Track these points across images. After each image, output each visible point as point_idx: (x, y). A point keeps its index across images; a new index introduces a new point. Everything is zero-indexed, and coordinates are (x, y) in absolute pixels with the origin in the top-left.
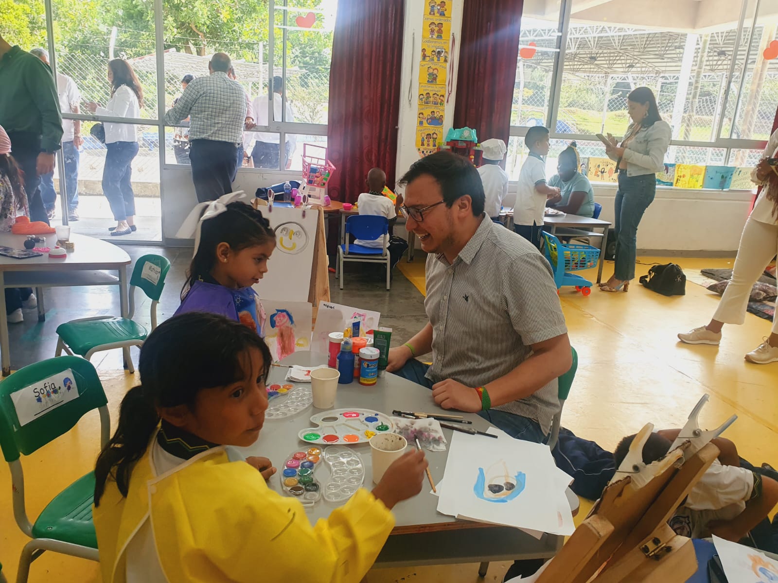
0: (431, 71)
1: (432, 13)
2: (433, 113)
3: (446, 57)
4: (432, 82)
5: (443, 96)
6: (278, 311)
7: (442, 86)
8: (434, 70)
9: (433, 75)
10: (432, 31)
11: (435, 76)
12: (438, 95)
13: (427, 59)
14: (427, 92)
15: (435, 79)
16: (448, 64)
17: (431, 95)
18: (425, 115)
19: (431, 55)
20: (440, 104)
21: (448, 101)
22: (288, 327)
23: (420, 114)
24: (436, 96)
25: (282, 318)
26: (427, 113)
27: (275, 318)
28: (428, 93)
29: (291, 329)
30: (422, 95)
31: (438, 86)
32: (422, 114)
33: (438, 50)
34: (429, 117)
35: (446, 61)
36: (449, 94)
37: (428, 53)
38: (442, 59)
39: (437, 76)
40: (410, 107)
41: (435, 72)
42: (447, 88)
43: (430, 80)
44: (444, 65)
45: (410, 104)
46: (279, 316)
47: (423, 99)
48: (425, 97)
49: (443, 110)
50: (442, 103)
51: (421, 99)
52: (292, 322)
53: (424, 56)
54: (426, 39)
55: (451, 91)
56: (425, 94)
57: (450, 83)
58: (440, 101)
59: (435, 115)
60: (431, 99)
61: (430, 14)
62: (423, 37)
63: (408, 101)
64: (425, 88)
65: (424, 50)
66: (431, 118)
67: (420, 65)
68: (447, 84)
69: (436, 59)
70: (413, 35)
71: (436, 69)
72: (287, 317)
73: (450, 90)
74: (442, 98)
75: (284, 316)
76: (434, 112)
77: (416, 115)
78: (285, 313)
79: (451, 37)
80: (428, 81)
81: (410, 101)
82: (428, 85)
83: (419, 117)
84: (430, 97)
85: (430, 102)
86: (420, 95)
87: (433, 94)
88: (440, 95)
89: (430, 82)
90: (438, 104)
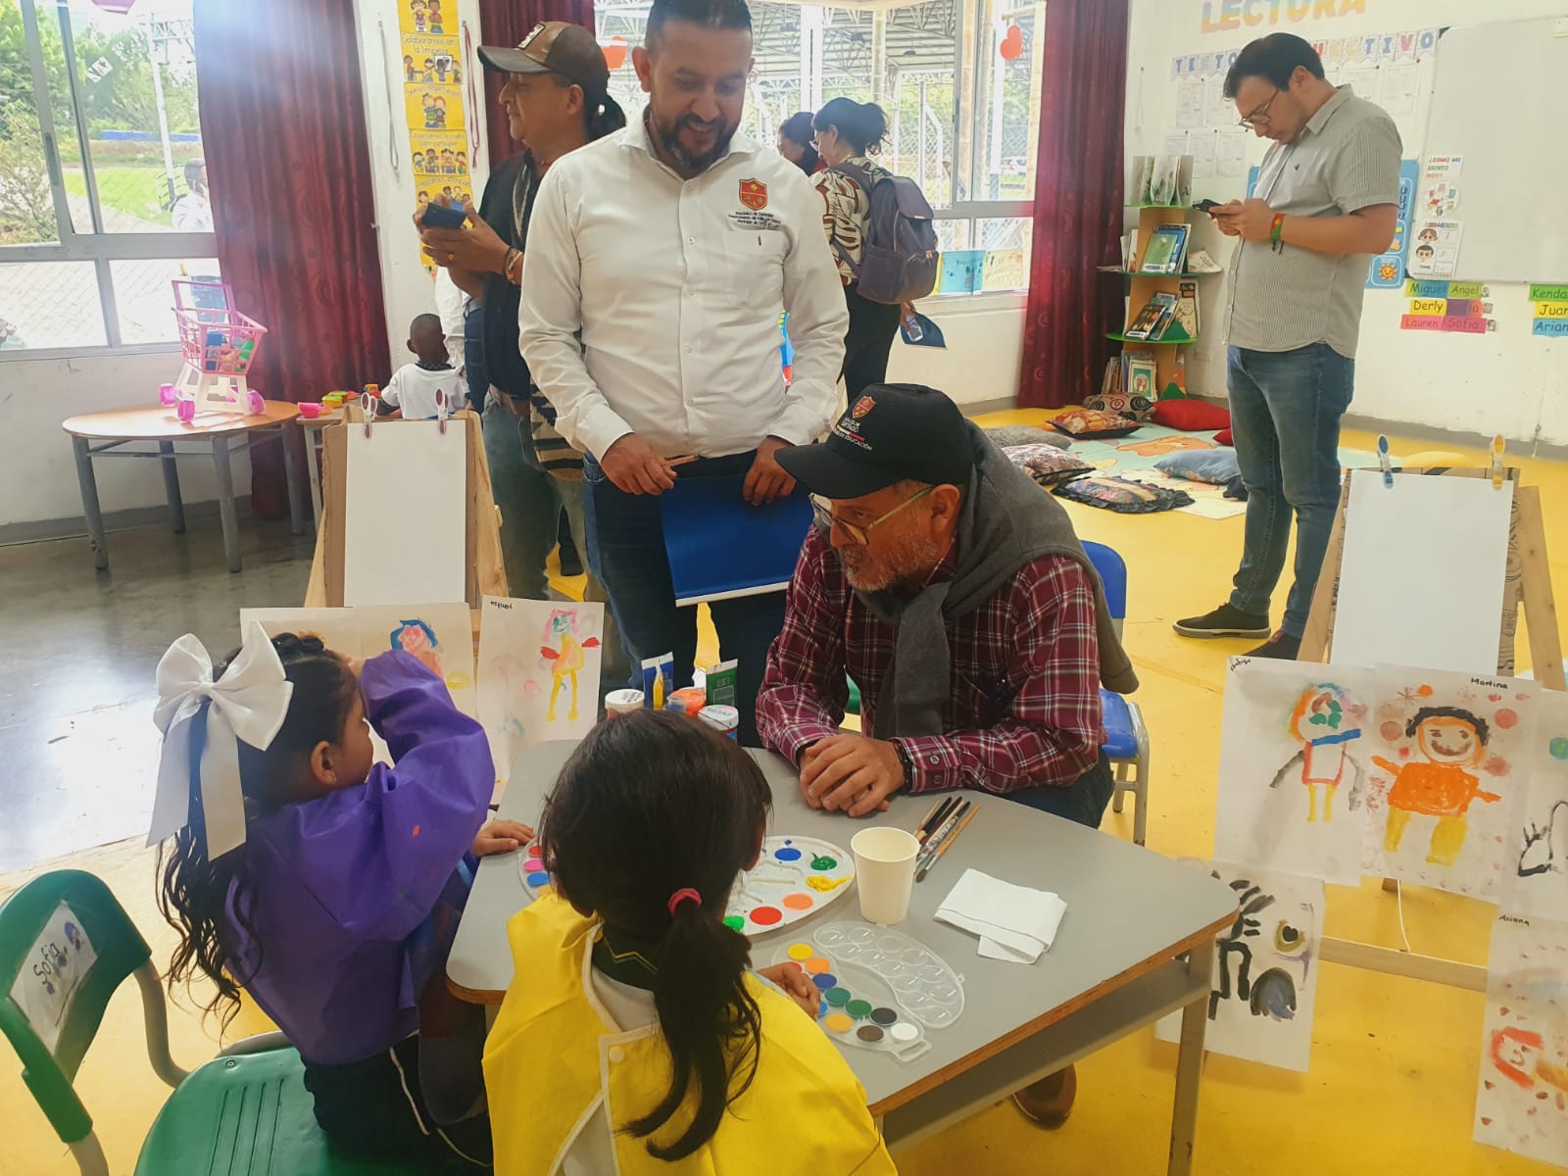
0: (430, 102)
2: (447, 191)
3: (456, 73)
4: (435, 125)
5: (463, 154)
6: (404, 623)
7: (458, 133)
8: (435, 100)
9: (436, 111)
10: (420, 17)
11: (440, 113)
12: (452, 153)
13: (419, 77)
14: (429, 147)
15: (441, 119)
16: (464, 87)
17: (438, 153)
18: (432, 196)
19: (424, 69)
21: (474, 164)
22: (427, 653)
23: (420, 194)
24: (448, 154)
25: (414, 637)
27: (399, 638)
28: (432, 150)
29: (434, 655)
30: (420, 154)
31: (449, 134)
32: (425, 193)
33: (437, 58)
35: (457, 80)
36: (476, 149)
37: (418, 65)
38: (449, 76)
39: (444, 113)
40: (398, 181)
41: (439, 104)
42: (470, 140)
43: (432, 122)
44: (454, 88)
45: (397, 175)
46: (407, 634)
47: (423, 163)
48: (426, 157)
49: (468, 184)
51: (418, 163)
52: (434, 642)
53: (411, 72)
54: (408, 36)
55: (478, 143)
56: (424, 153)
57: (475, 125)
58: (457, 164)
59: (453, 195)
60: (440, 162)
62: (403, 31)
63: (391, 169)
64: (423, 140)
65: (408, 59)
67: (406, 91)
68: (467, 127)
69: (435, 76)
70: (381, 25)
71: (440, 98)
72: (422, 632)
73: (475, 141)
74: (460, 158)
75: (417, 633)
76: (449, 188)
78: (418, 627)
79: (462, 30)
80: (427, 125)
81: (396, 168)
82: (429, 133)
83: (420, 201)
84: (437, 158)
85: (438, 167)
86: (415, 154)
87: (443, 152)
88: (455, 153)
89: (432, 126)
90: (454, 171)
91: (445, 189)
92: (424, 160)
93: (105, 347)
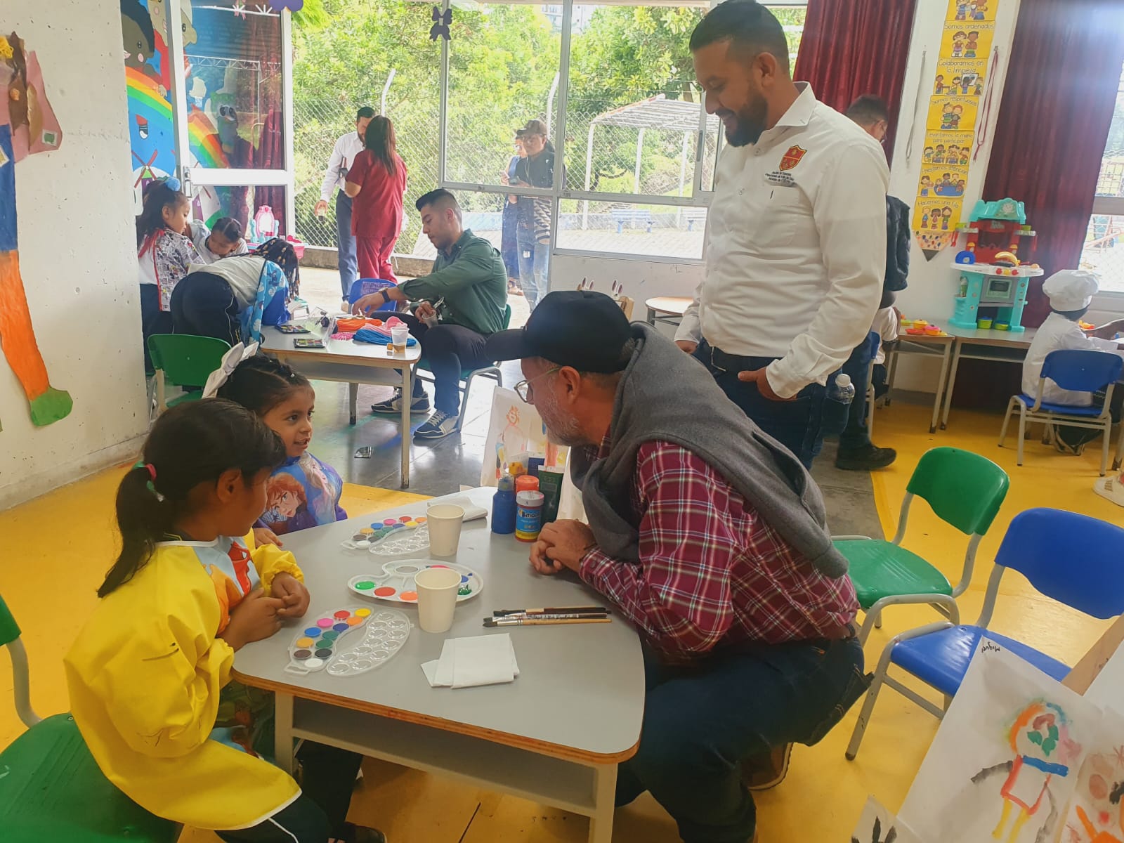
0: (949, 110)
1: (961, 17)
2: (947, 177)
3: (979, 86)
4: (949, 127)
5: (967, 149)
7: (965, 133)
8: (954, 108)
9: (952, 116)
10: (958, 46)
11: (955, 118)
12: (959, 148)
13: (945, 91)
14: (940, 143)
15: (955, 123)
16: (981, 99)
17: (946, 148)
18: (933, 180)
19: (951, 84)
20: (961, 162)
21: (975, 158)
23: (923, 178)
24: (954, 149)
26: (937, 176)
28: (942, 146)
30: (931, 148)
31: (960, 134)
32: (928, 178)
33: (964, 76)
34: (940, 183)
35: (978, 92)
36: (979, 145)
37: (947, 82)
38: (971, 89)
39: (959, 118)
40: (908, 167)
41: (957, 111)
42: (976, 139)
43: (947, 125)
44: (974, 99)
45: (908, 163)
47: (932, 155)
48: (935, 151)
49: (966, 172)
50: (964, 160)
51: (928, 155)
53: (940, 87)
54: (944, 60)
55: (983, 141)
56: (934, 147)
57: (983, 128)
58: (960, 157)
59: (950, 181)
60: (946, 155)
61: (957, 18)
62: (941, 57)
63: (905, 157)
64: (936, 138)
65: (940, 77)
66: (943, 185)
67: (931, 101)
68: (976, 129)
69: (960, 90)
70: (924, 54)
71: (959, 106)
73: (981, 139)
74: (965, 152)
76: (948, 175)
77: (918, 179)
79: (992, 53)
80: (943, 127)
81: (908, 158)
82: (942, 133)
83: (922, 183)
84: (944, 152)
85: (943, 159)
86: (927, 148)
87: (950, 147)
88: (961, 148)
89: (946, 128)
90: (957, 162)
91: (944, 175)
92: (933, 152)
93: (699, 260)
